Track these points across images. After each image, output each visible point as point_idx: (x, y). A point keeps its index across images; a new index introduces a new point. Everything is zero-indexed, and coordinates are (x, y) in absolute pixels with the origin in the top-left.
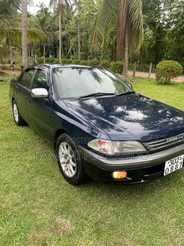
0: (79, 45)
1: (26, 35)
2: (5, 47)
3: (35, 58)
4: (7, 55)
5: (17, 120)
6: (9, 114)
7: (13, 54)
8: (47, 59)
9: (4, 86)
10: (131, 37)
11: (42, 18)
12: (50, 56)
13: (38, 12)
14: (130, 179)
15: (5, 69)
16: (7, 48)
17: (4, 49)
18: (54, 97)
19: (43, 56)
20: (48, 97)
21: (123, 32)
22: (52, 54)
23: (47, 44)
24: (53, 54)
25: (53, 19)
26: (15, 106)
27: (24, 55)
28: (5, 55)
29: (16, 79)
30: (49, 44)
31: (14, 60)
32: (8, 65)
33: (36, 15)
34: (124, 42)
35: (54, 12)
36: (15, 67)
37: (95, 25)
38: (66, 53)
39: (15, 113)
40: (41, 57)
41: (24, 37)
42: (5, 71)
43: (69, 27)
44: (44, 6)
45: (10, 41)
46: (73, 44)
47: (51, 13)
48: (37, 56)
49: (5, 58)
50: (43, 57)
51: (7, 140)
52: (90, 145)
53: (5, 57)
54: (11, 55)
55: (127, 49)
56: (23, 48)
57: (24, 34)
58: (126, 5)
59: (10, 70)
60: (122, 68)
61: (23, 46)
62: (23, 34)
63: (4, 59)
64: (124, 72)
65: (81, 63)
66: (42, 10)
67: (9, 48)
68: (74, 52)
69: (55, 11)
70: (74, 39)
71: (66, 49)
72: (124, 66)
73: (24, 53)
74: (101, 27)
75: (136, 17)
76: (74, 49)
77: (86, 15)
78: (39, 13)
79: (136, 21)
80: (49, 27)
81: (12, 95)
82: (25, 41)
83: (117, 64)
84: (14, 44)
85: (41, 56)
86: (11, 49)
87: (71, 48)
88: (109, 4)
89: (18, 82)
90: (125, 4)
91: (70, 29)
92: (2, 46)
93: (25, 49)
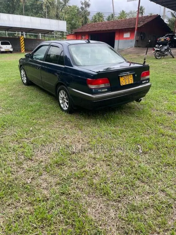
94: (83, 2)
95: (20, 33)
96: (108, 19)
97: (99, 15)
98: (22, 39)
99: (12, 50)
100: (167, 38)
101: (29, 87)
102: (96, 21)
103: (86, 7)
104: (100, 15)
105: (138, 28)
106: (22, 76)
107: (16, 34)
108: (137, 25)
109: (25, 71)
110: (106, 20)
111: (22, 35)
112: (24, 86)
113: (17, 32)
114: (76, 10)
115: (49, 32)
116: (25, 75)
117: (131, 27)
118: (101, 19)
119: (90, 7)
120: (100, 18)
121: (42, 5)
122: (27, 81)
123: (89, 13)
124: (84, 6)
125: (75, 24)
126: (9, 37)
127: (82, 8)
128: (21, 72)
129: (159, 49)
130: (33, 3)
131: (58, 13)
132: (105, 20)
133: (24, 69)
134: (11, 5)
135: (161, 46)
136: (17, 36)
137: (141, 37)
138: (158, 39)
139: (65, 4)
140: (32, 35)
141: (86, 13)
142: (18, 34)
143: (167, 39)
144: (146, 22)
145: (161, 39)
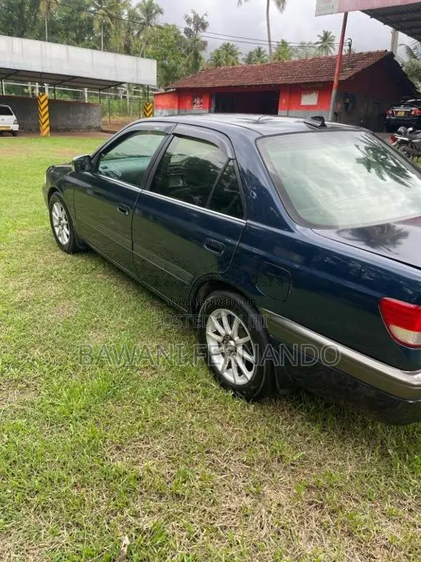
94: (191, 16)
95: (37, 85)
96: (249, 60)
97: (227, 50)
98: (44, 101)
99: (16, 127)
100: (412, 111)
101: (79, 261)
102: (219, 65)
103: (197, 29)
104: (229, 50)
105: (340, 82)
106: (56, 223)
107: (27, 87)
108: (338, 75)
109: (65, 207)
110: (243, 63)
111: (42, 90)
112: (61, 255)
113: (29, 83)
114: (173, 37)
115: (110, 87)
116: (64, 221)
117: (322, 80)
118: (232, 58)
119: (208, 29)
120: (229, 56)
121: (90, 20)
122: (70, 240)
123: (205, 43)
124: (192, 27)
125: (174, 69)
126: (8, 95)
127: (188, 31)
128: (51, 209)
129: (407, 139)
130: (70, 15)
131: (129, 41)
132: (240, 61)
133: (62, 202)
134: (16, 18)
135: (411, 129)
136: (30, 93)
137: (347, 105)
138: (390, 112)
139: (148, 20)
140: (65, 92)
141: (197, 44)
142: (33, 88)
143: (413, 113)
144: (358, 69)
145: (397, 112)
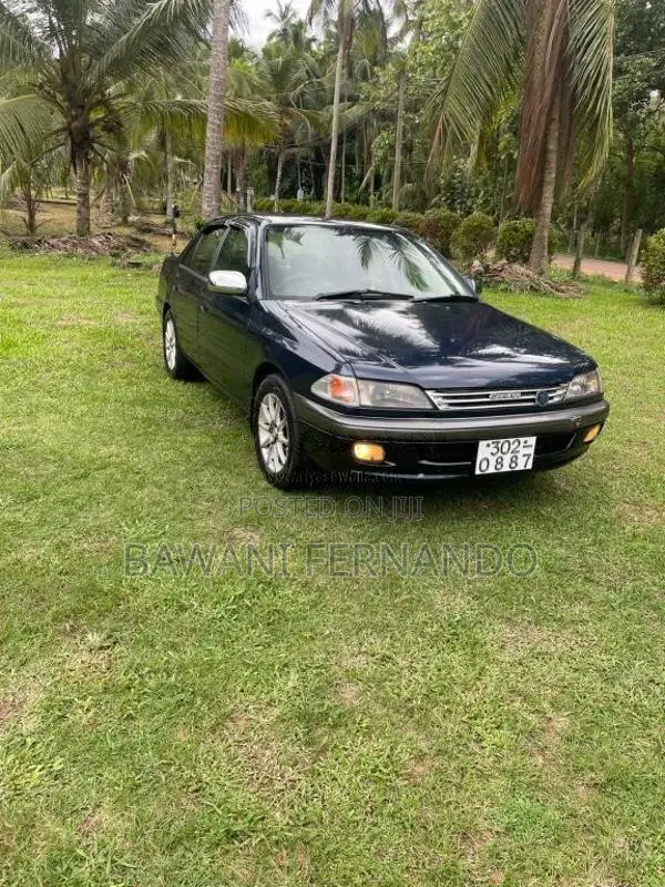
0: (398, 158)
1: (218, 126)
2: (155, 160)
3: (249, 198)
4: (157, 186)
5: (172, 364)
6: (154, 352)
7: (177, 185)
8: (287, 202)
9: (143, 280)
10: (569, 135)
11: (280, 60)
12: (300, 193)
13: (270, 38)
14: (393, 464)
15: (149, 231)
16: (160, 161)
17: (148, 164)
18: (259, 293)
19: (274, 193)
20: (245, 293)
21: (544, 118)
22: (308, 187)
23: (296, 150)
24: (310, 187)
25: (322, 62)
26: (170, 326)
27: (208, 189)
28: (151, 186)
29: (177, 255)
30: (299, 152)
31: (179, 203)
32: (158, 220)
33: (263, 47)
34: (545, 151)
35: (327, 36)
36: (179, 227)
37: (445, 92)
38: (356, 183)
39: (168, 345)
40: (268, 196)
41: (214, 131)
42: (147, 238)
43: (373, 94)
44: (294, 15)
45: (168, 138)
46: (380, 153)
47: (314, 40)
48: (256, 193)
49: (150, 195)
50: (272, 198)
51: (144, 403)
52: (316, 389)
53: (152, 192)
54: (170, 186)
55: (551, 176)
56: (208, 166)
57: (213, 120)
58: (558, 25)
59: (164, 235)
60: (531, 243)
61: (206, 161)
62: (212, 123)
63: (146, 199)
64: (534, 258)
65: (398, 220)
66: (285, 30)
67: (165, 163)
68: (384, 181)
69: (329, 35)
70: (385, 134)
71: (356, 171)
72: (537, 235)
73: (211, 181)
74: (465, 101)
75: (590, 67)
76: (384, 172)
77: (433, 52)
78: (274, 40)
79: (587, 81)
80: (303, 94)
81: (164, 298)
82: (214, 141)
83: (516, 230)
84: (182, 148)
85: (266, 195)
86: (170, 166)
87: (372, 168)
88: (499, 23)
89: (182, 263)
90: (556, 21)
91: (374, 100)
92: (143, 153)
93: (212, 168)
